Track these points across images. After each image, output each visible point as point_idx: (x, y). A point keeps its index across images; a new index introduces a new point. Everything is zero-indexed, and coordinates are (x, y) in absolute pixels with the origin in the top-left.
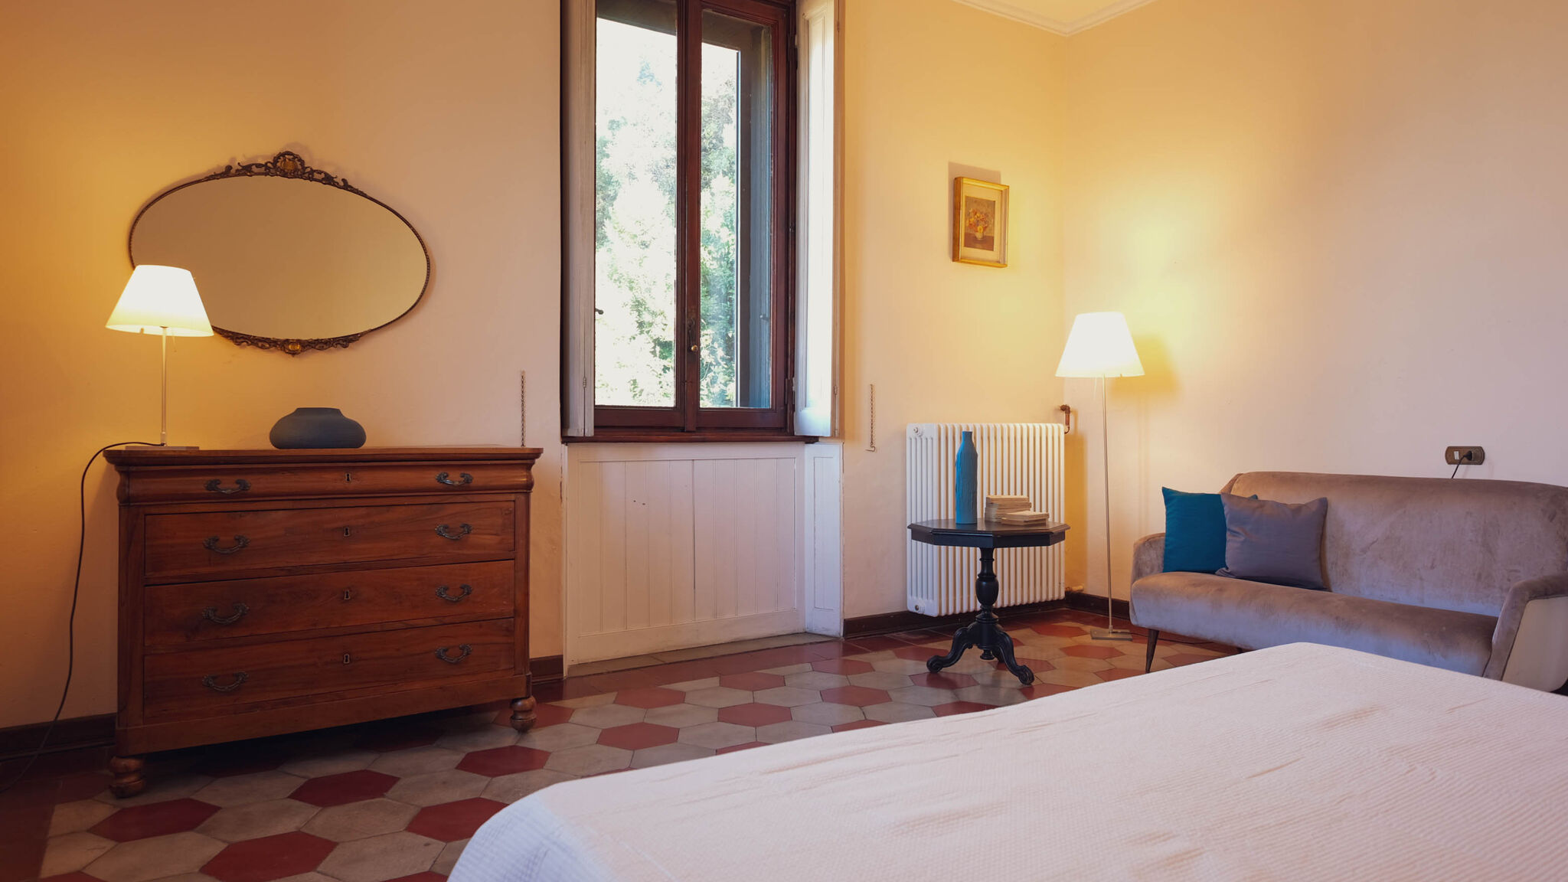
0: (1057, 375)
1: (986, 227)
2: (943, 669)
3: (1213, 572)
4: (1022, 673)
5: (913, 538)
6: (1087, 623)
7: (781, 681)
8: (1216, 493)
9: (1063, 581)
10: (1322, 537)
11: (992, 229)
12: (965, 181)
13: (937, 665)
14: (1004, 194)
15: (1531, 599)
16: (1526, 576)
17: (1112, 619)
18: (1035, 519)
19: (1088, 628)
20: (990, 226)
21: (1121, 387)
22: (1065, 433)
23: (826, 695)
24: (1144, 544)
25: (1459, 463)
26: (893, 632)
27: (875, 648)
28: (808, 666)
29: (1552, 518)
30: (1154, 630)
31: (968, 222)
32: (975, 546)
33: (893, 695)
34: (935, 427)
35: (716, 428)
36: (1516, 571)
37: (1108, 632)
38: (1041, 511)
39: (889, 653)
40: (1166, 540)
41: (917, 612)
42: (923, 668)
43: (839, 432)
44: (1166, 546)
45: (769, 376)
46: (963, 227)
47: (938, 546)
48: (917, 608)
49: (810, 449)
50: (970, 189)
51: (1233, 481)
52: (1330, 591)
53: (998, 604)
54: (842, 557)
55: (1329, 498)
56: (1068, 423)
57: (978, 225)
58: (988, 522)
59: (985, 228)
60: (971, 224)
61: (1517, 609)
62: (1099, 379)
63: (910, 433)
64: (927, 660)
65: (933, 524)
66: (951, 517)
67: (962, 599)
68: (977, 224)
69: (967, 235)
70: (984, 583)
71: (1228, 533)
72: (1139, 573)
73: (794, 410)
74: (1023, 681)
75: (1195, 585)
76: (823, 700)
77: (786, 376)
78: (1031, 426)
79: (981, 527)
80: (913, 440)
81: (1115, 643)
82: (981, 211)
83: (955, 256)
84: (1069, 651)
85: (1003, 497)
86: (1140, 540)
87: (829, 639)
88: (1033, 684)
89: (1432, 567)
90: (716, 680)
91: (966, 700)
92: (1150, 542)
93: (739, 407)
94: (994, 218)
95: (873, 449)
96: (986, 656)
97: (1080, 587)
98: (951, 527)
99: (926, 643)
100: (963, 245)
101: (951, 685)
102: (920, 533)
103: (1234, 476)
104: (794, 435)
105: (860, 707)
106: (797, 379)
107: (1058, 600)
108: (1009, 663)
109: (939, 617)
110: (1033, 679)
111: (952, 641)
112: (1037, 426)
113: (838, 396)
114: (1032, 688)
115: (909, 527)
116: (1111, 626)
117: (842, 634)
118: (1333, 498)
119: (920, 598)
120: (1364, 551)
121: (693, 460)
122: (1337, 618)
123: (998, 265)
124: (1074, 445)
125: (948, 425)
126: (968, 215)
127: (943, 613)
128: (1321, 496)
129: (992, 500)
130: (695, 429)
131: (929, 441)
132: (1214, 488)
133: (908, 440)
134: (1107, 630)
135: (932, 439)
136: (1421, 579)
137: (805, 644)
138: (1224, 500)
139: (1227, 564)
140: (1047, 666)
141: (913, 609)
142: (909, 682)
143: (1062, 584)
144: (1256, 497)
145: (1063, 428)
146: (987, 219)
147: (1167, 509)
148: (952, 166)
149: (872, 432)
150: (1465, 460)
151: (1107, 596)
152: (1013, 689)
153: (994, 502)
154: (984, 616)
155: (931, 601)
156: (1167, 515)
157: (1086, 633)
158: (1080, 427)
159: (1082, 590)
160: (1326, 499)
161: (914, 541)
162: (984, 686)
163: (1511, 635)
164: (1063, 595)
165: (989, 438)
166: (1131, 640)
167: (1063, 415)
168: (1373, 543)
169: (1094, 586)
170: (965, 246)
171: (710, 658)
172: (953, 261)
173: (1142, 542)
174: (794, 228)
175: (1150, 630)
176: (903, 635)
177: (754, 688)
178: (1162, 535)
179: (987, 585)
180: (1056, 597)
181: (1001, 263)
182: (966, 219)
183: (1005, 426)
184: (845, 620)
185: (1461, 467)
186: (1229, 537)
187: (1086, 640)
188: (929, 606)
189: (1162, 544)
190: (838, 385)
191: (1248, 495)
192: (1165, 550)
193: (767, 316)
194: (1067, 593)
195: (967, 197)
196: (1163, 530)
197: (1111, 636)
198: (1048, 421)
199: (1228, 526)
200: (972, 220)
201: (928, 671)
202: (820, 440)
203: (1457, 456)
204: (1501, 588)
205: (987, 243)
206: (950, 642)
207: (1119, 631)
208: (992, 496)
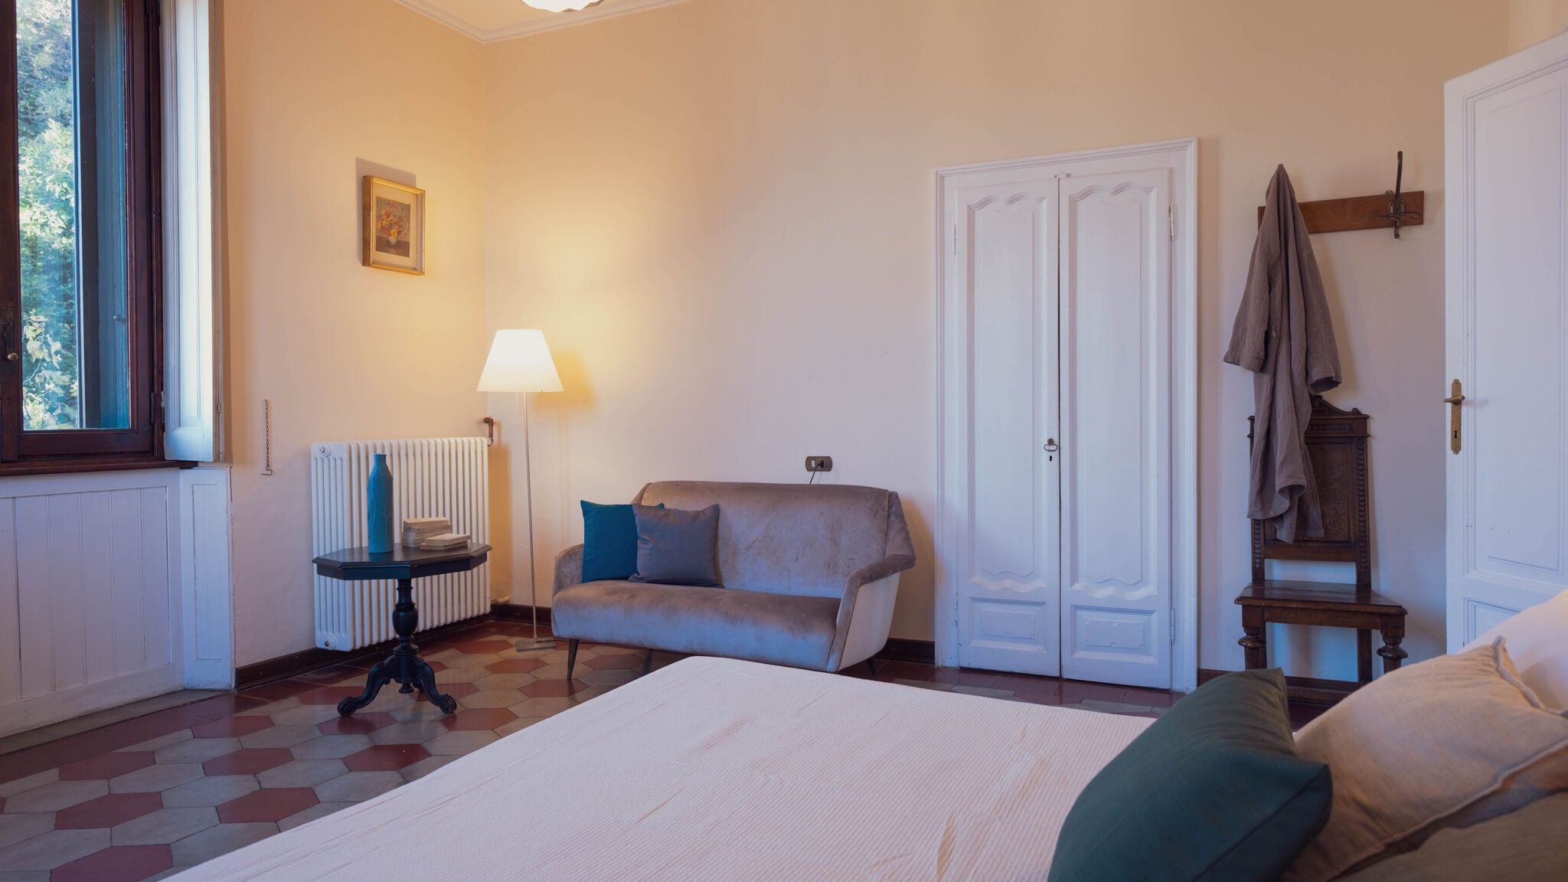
0: (478, 390)
1: (400, 231)
2: (358, 711)
3: (625, 578)
4: (443, 702)
5: (320, 572)
6: (513, 635)
7: (149, 759)
8: (628, 503)
9: (488, 595)
10: (715, 539)
11: (407, 234)
12: (375, 180)
13: (348, 708)
14: (419, 198)
15: (861, 585)
16: (861, 564)
17: (537, 627)
18: (456, 542)
19: (514, 640)
20: (405, 231)
21: (541, 401)
22: (489, 446)
23: (211, 768)
24: (564, 557)
25: (815, 470)
26: (299, 674)
27: (274, 697)
28: (187, 733)
29: (875, 515)
30: (575, 640)
31: (379, 224)
32: (393, 577)
33: (295, 752)
34: (345, 447)
35: (50, 456)
36: (853, 559)
37: (533, 642)
38: (465, 533)
39: (294, 700)
40: (585, 551)
41: (327, 648)
42: (332, 712)
43: (225, 451)
44: (585, 556)
45: (127, 390)
46: (374, 231)
47: (351, 581)
48: (327, 644)
49: (186, 475)
50: (381, 189)
51: (644, 490)
52: (723, 587)
53: (421, 627)
54: (232, 597)
55: (720, 504)
56: (491, 435)
57: (391, 229)
58: (405, 548)
59: (399, 233)
60: (383, 227)
61: (852, 594)
62: (521, 394)
63: (315, 452)
64: (339, 702)
65: (344, 555)
66: (365, 544)
67: (379, 628)
68: (390, 227)
69: (378, 238)
70: (402, 614)
71: (639, 541)
72: (560, 585)
73: (163, 429)
74: (445, 710)
75: (610, 594)
76: (206, 775)
77: (152, 389)
78: (452, 440)
79: (398, 556)
80: (320, 462)
81: (540, 653)
82: (394, 214)
83: (366, 260)
84: (495, 668)
85: (423, 520)
86: (561, 553)
87: (219, 693)
88: (456, 712)
89: (797, 560)
90: (53, 774)
91: (383, 743)
92: (570, 554)
93: (84, 428)
94: (409, 222)
95: (270, 472)
96: (406, 690)
97: (506, 598)
98: (366, 559)
99: (338, 681)
100: (374, 248)
101: (367, 727)
102: (327, 568)
103: (644, 486)
104: (164, 459)
105: (253, 774)
106: (167, 394)
107: (484, 615)
108: (430, 694)
109: (354, 651)
110: (455, 707)
111: (367, 675)
112: (459, 440)
113: (222, 415)
114: (454, 717)
115: (314, 561)
116: (535, 636)
117: (233, 686)
118: (723, 504)
119: (331, 633)
120: (748, 549)
121: (15, 498)
122: (726, 614)
123: (414, 272)
124: (498, 456)
125: (360, 443)
126: (379, 217)
127: (358, 645)
128: (715, 503)
129: (410, 524)
130: (16, 459)
131: (339, 462)
132: (626, 499)
133: (313, 461)
134: (532, 640)
135: (341, 459)
136: (789, 571)
137: (184, 705)
138: (635, 510)
139: (639, 571)
140: (470, 688)
141: (323, 646)
142: (318, 733)
143: (487, 599)
144: (662, 506)
145: (486, 441)
146: (401, 223)
147: (585, 521)
148: (360, 163)
149: (268, 453)
150: (819, 468)
151: (532, 605)
152: (435, 721)
153: (411, 526)
154: (403, 648)
155: (343, 635)
156: (586, 526)
157: (510, 646)
158: (504, 439)
159: (508, 601)
160: (718, 505)
161: (322, 577)
162: (405, 723)
163: (849, 615)
164: (488, 609)
165: (407, 455)
166: (554, 648)
167: (487, 426)
168: (755, 542)
169: (520, 597)
170: (377, 250)
171: (46, 744)
172: (364, 265)
173: (562, 555)
174: (160, 214)
175: (571, 640)
176: (310, 675)
177: (109, 775)
178: (580, 546)
179: (406, 612)
180: (482, 611)
181: (417, 270)
182: (377, 222)
183: (425, 442)
184: (237, 669)
185: (817, 474)
186: (640, 544)
187: (511, 653)
188: (341, 640)
189: (581, 555)
190: (222, 402)
191: (656, 503)
192: (584, 561)
193: (123, 317)
194: (493, 606)
195: (378, 199)
196: (582, 541)
197: (536, 646)
198: (472, 435)
199: (639, 535)
200: (384, 222)
201: (339, 715)
202: (200, 464)
203: (813, 464)
204: (843, 574)
205: (402, 248)
206: (365, 677)
207: (544, 640)
208: (412, 520)
